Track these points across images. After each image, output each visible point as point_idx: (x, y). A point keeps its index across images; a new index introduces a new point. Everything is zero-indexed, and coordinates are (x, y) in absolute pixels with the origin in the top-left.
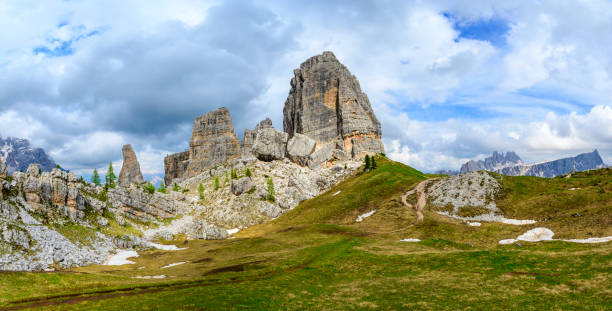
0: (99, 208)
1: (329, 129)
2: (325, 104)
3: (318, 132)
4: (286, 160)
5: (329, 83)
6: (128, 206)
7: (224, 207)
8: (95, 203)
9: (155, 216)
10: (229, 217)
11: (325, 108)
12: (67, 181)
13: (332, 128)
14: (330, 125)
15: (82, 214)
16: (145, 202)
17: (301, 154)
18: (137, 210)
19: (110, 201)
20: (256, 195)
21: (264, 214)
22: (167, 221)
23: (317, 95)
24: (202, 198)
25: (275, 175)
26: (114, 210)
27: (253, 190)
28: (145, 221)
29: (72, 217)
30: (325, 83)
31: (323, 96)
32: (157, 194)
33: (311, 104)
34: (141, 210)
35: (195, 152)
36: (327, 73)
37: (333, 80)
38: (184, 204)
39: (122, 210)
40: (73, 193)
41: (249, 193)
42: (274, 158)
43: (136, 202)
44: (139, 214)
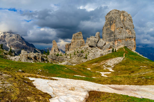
0: (45, 59)
1: (112, 38)
2: (111, 30)
3: (108, 39)
4: (97, 47)
5: (113, 22)
6: (52, 59)
7: (75, 59)
8: (44, 58)
9: (59, 61)
10: (75, 62)
11: (111, 31)
12: (39, 55)
13: (113, 37)
14: (112, 36)
15: (42, 61)
16: (56, 58)
17: (100, 46)
18: (54, 60)
19: (48, 58)
20: (83, 57)
21: (82, 62)
22: (61, 62)
23: (109, 27)
24: (71, 57)
25: (92, 52)
26: (49, 60)
27: (82, 56)
28: (56, 62)
29: (40, 61)
30: (112, 22)
31: (111, 27)
32: (59, 56)
33: (107, 30)
34: (55, 60)
35: (72, 44)
36: (112, 19)
37: (114, 21)
38: (66, 58)
39: (51, 60)
40: (40, 57)
41: (81, 56)
42: (93, 47)
43: (54, 58)
44: (55, 61)
